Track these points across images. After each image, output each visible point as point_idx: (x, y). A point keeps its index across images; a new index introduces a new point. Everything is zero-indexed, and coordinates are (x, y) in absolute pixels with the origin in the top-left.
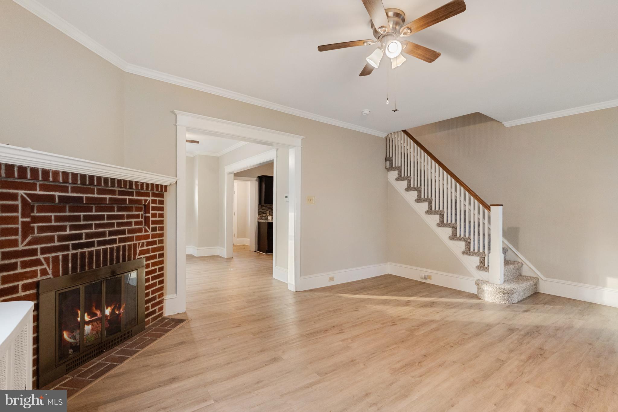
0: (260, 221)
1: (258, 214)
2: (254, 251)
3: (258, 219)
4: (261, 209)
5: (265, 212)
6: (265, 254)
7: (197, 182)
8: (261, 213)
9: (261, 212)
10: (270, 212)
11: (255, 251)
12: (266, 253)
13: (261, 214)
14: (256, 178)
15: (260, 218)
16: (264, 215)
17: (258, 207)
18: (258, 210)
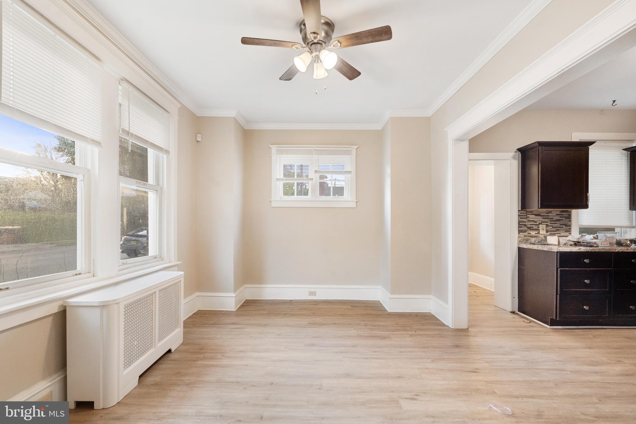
0: (524, 246)
1: (520, 232)
2: (510, 309)
3: (520, 242)
4: (525, 220)
5: (535, 227)
6: (548, 327)
7: (388, 170)
8: (525, 228)
9: (525, 225)
10: (547, 226)
11: (513, 312)
12: (550, 326)
13: (525, 231)
14: (512, 154)
15: (524, 240)
16: (533, 233)
17: (519, 216)
18: (519, 222)
